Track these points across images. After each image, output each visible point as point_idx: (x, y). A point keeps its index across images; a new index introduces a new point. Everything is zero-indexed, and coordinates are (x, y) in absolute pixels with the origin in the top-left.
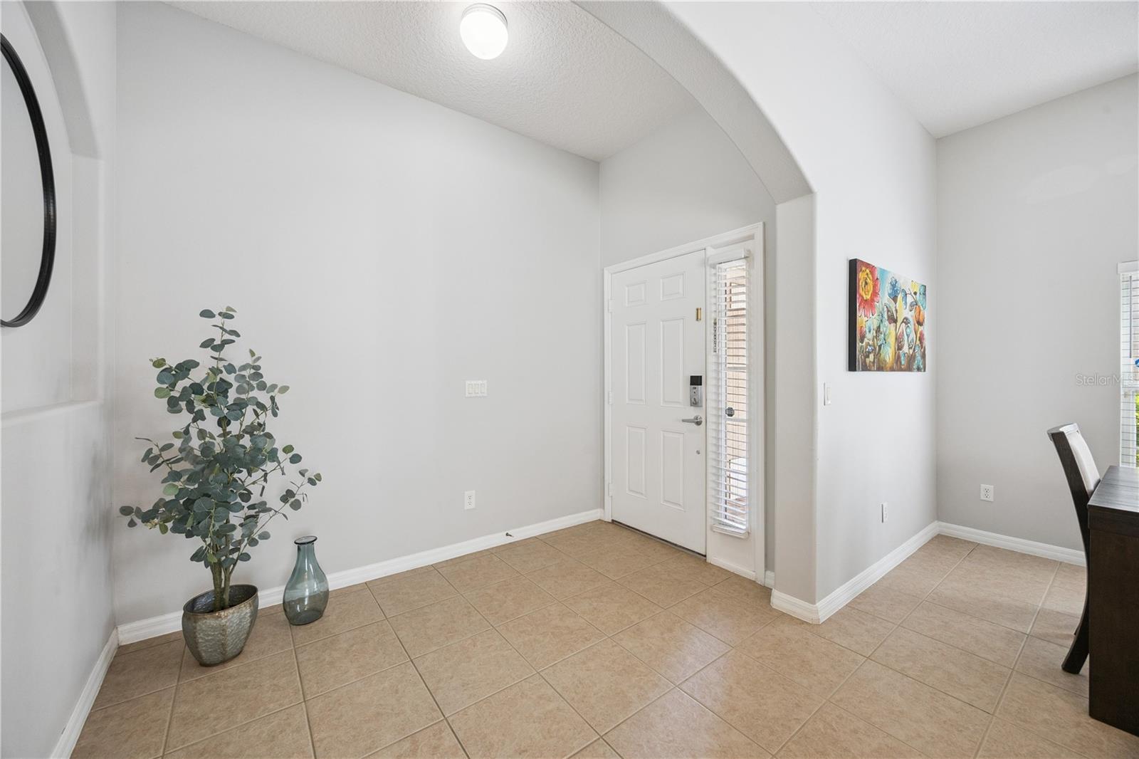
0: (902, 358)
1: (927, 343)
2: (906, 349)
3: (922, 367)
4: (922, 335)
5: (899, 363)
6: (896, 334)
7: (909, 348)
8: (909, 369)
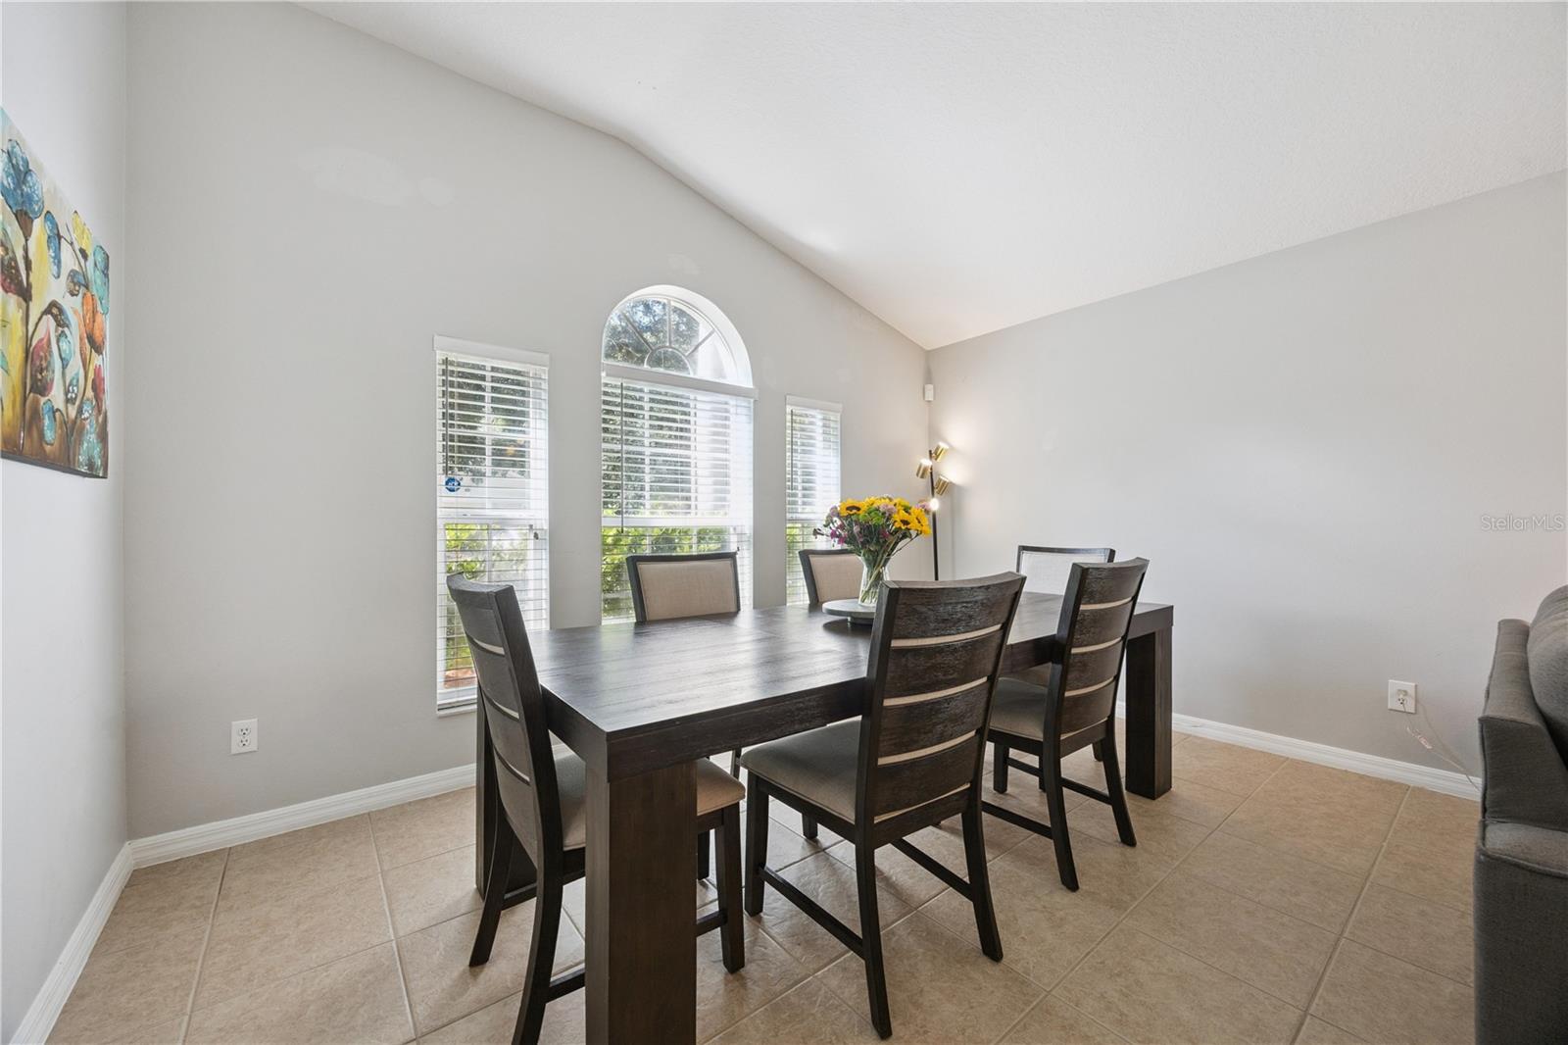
0: (47, 422)
1: (108, 402)
2: (57, 396)
3: (99, 462)
4: (98, 371)
5: (35, 434)
6: (28, 340)
7: (67, 401)
8: (64, 462)
